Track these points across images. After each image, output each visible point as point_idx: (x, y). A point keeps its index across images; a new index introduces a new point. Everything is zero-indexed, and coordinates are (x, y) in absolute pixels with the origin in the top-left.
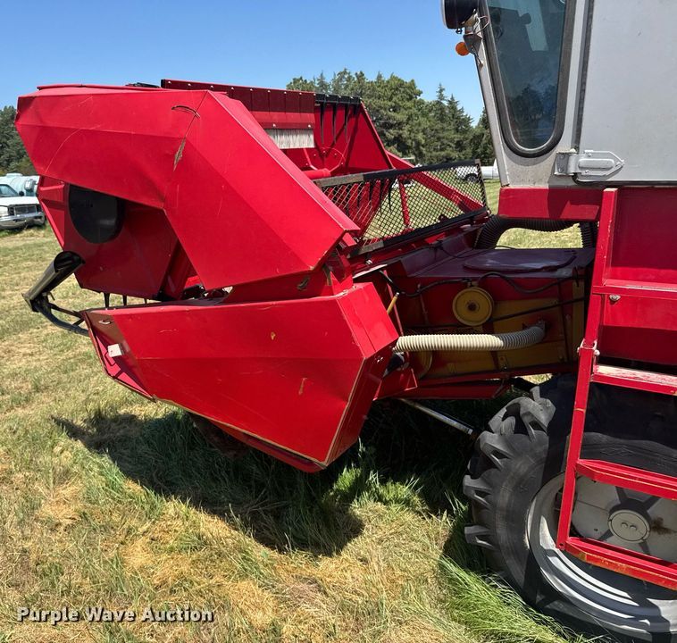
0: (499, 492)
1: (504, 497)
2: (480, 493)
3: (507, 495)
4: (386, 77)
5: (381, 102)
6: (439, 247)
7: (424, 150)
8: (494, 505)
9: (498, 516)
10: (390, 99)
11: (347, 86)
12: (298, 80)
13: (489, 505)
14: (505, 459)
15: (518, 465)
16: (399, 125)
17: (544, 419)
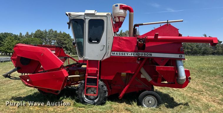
2: (78, 92)
3: (80, 92)
4: (62, 32)
5: (61, 38)
6: (73, 67)
7: (72, 50)
10: (63, 38)
11: (52, 33)
12: (39, 30)
13: (78, 94)
16: (66, 44)
17: (83, 83)
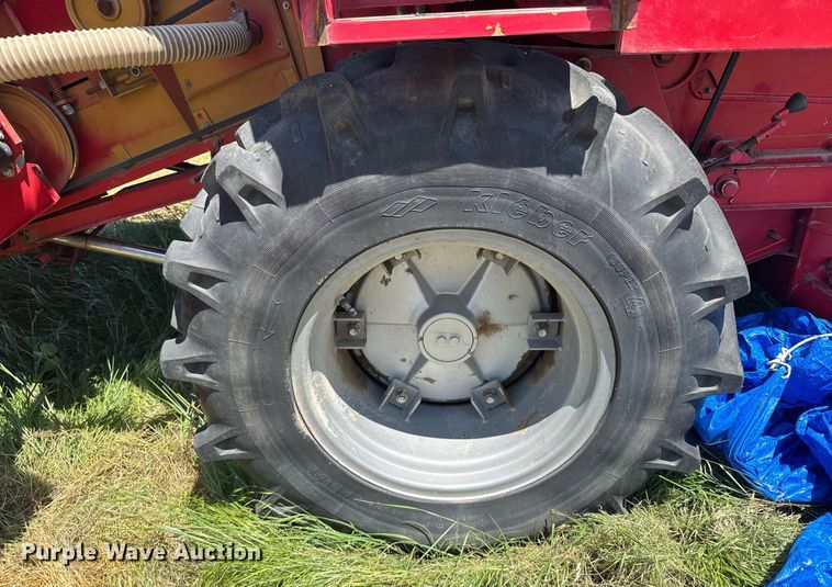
0: (226, 353)
1: (238, 360)
3: (243, 354)
8: (225, 380)
9: (239, 397)
13: (217, 385)
14: (218, 285)
15: (245, 290)
